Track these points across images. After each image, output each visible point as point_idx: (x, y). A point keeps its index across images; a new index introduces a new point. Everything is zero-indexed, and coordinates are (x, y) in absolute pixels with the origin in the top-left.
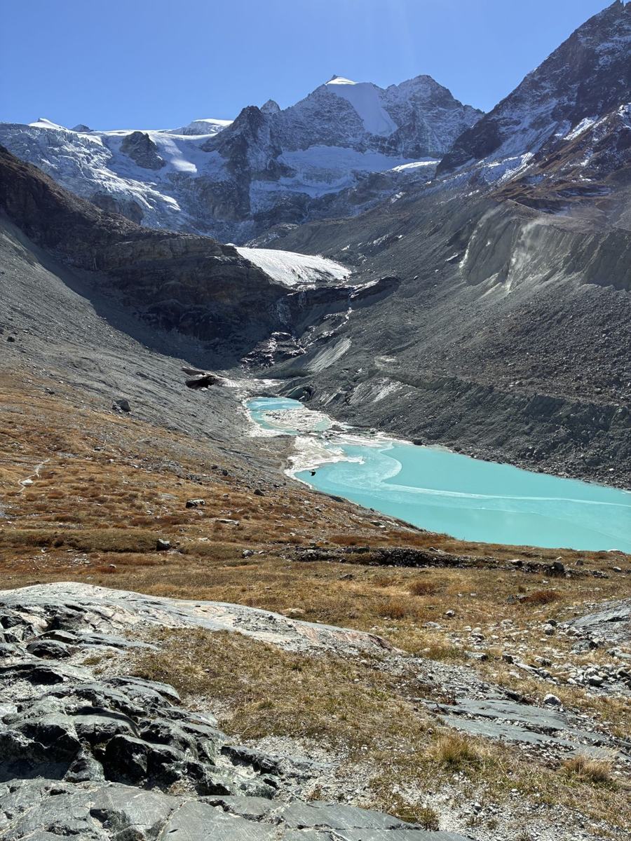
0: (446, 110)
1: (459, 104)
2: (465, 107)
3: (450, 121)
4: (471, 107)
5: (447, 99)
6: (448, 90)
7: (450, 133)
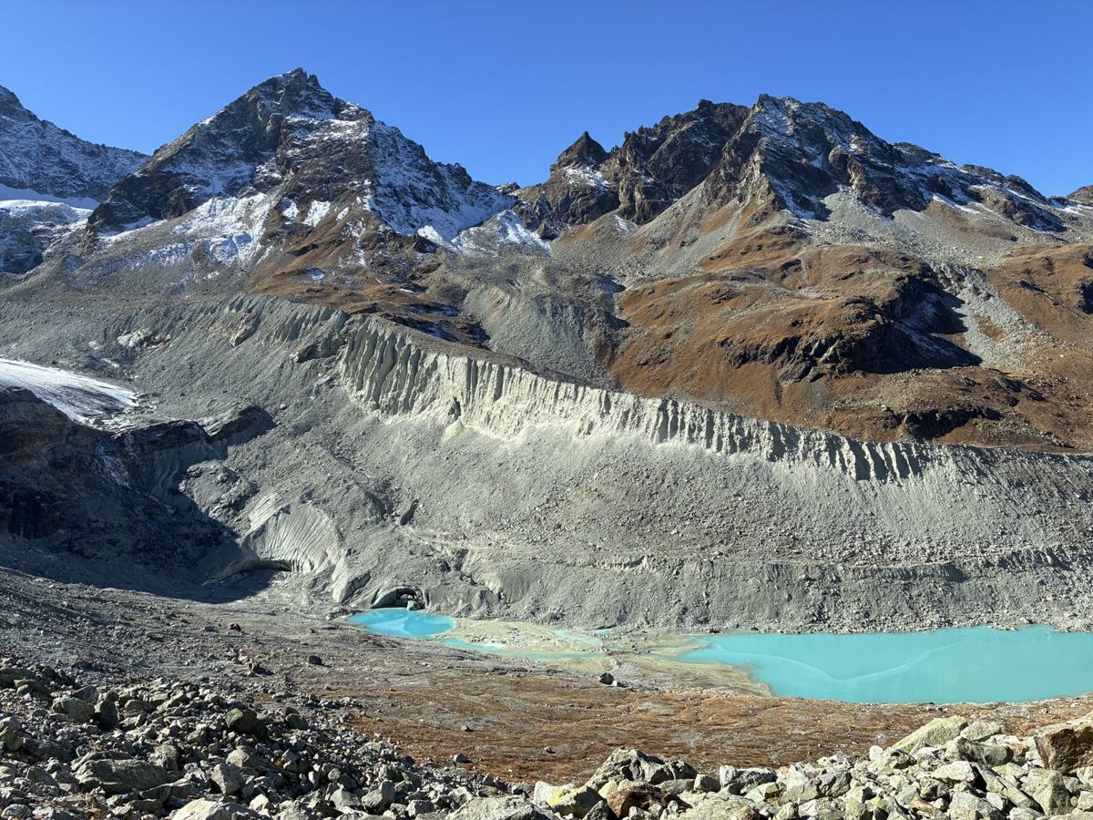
0: (13, 121)
1: (34, 118)
2: (44, 123)
3: (22, 137)
4: (52, 124)
5: (13, 106)
6: (12, 94)
7: (27, 154)
